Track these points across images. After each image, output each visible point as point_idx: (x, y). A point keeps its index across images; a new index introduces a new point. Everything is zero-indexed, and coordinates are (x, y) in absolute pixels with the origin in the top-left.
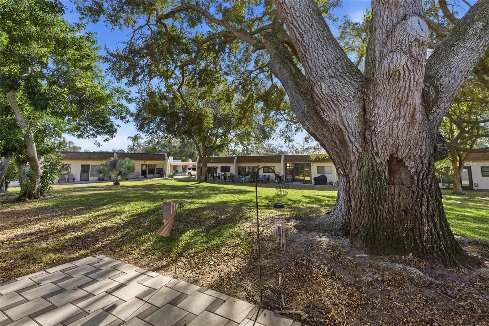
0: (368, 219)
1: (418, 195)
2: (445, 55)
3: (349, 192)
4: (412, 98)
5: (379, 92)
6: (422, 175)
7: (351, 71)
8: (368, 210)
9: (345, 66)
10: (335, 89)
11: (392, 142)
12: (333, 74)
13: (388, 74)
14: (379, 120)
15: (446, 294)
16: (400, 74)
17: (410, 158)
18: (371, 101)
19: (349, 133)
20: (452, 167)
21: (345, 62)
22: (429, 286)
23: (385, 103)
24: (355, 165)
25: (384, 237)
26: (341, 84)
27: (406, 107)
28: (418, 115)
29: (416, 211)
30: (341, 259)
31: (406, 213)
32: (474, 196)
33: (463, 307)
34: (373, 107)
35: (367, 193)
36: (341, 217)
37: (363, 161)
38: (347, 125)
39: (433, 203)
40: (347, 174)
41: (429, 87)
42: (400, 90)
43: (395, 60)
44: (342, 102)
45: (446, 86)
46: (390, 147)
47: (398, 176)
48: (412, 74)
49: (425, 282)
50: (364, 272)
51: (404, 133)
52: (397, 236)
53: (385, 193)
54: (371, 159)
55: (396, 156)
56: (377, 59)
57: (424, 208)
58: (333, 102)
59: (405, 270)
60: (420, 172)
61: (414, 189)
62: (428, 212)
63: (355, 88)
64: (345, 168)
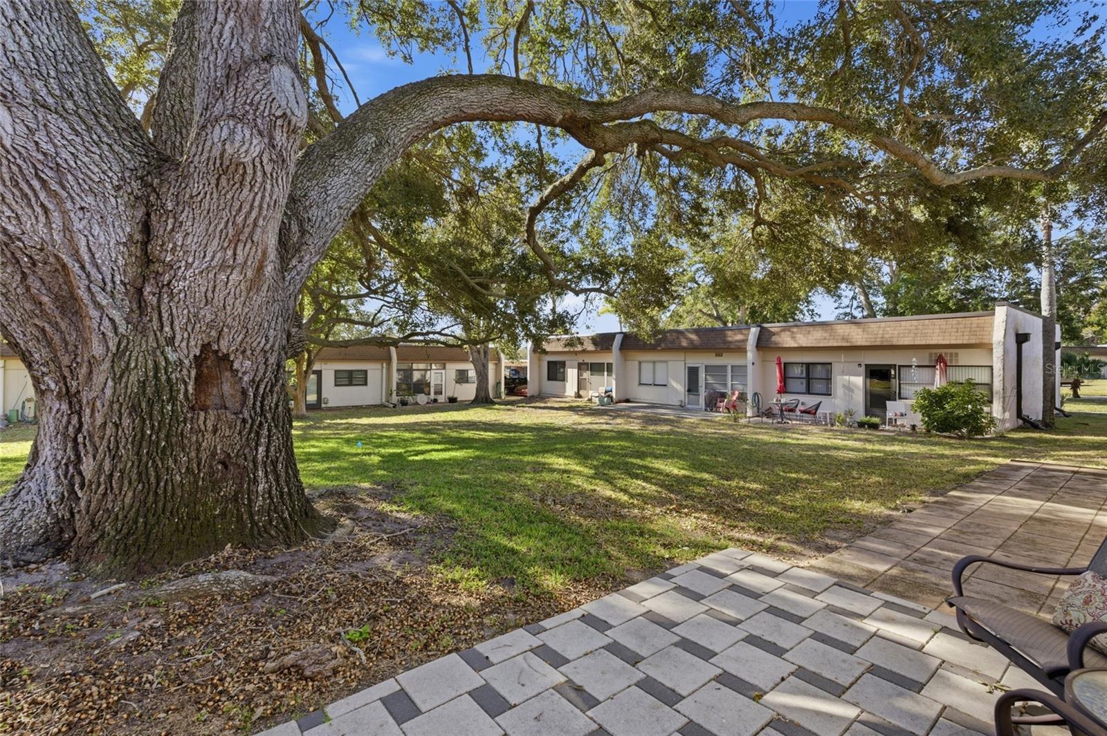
0: (134, 497)
1: (252, 425)
2: (321, 167)
3: (75, 440)
4: (263, 232)
5: (192, 197)
6: (262, 387)
7: (117, 116)
8: (134, 477)
9: (97, 93)
10: (55, 146)
11: (209, 318)
12: (50, 100)
13: (218, 162)
14: (184, 263)
15: (288, 593)
16: (245, 172)
17: (244, 352)
18: (167, 212)
19: (91, 282)
20: (295, 373)
21: (97, 84)
22: (259, 593)
23: (203, 226)
24: (107, 365)
25: (174, 527)
26: (78, 140)
27: (248, 246)
28: (269, 268)
29: (245, 459)
30: (41, 623)
31: (226, 467)
32: (321, 420)
33: (313, 602)
34: (173, 230)
35: (135, 435)
36: (41, 510)
37: (130, 355)
38: (86, 257)
39: (278, 439)
40: (73, 390)
41: (290, 218)
42: (241, 206)
43: (238, 138)
44: (79, 191)
45: (317, 224)
46: (204, 328)
47: (215, 391)
48: (269, 182)
49: (253, 589)
50: (114, 626)
51: (238, 301)
52: (202, 518)
53: (182, 430)
54: (154, 352)
55: (216, 348)
56: (196, 118)
57: (261, 449)
58: (43, 183)
59: (217, 581)
60: (261, 380)
61: (246, 415)
62: (267, 457)
63: (124, 167)
64: (67, 374)
